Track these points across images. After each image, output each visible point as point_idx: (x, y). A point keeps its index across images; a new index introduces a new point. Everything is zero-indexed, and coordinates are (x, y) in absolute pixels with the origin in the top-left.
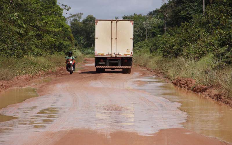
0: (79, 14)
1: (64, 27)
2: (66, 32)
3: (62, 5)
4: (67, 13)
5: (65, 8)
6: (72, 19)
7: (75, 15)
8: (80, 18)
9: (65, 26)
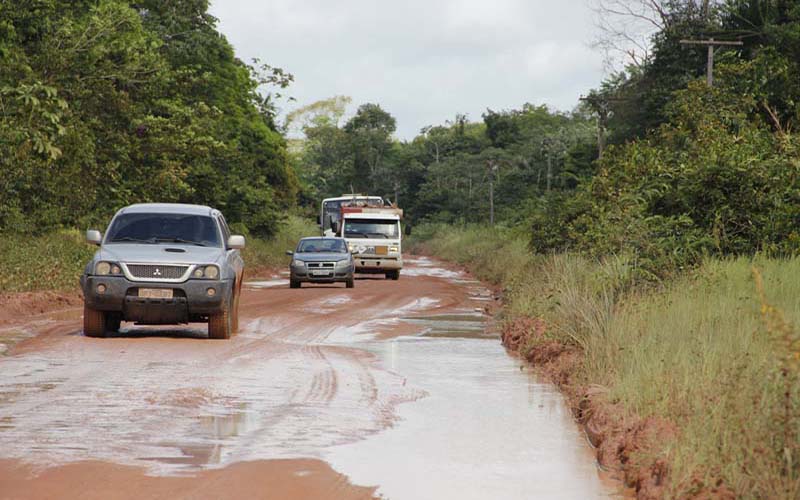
0: (338, 100)
1: (262, 142)
2: (269, 158)
3: (266, 67)
4: (279, 96)
5: (273, 79)
6: (312, 116)
7: (324, 104)
8: (339, 112)
9: (267, 140)
